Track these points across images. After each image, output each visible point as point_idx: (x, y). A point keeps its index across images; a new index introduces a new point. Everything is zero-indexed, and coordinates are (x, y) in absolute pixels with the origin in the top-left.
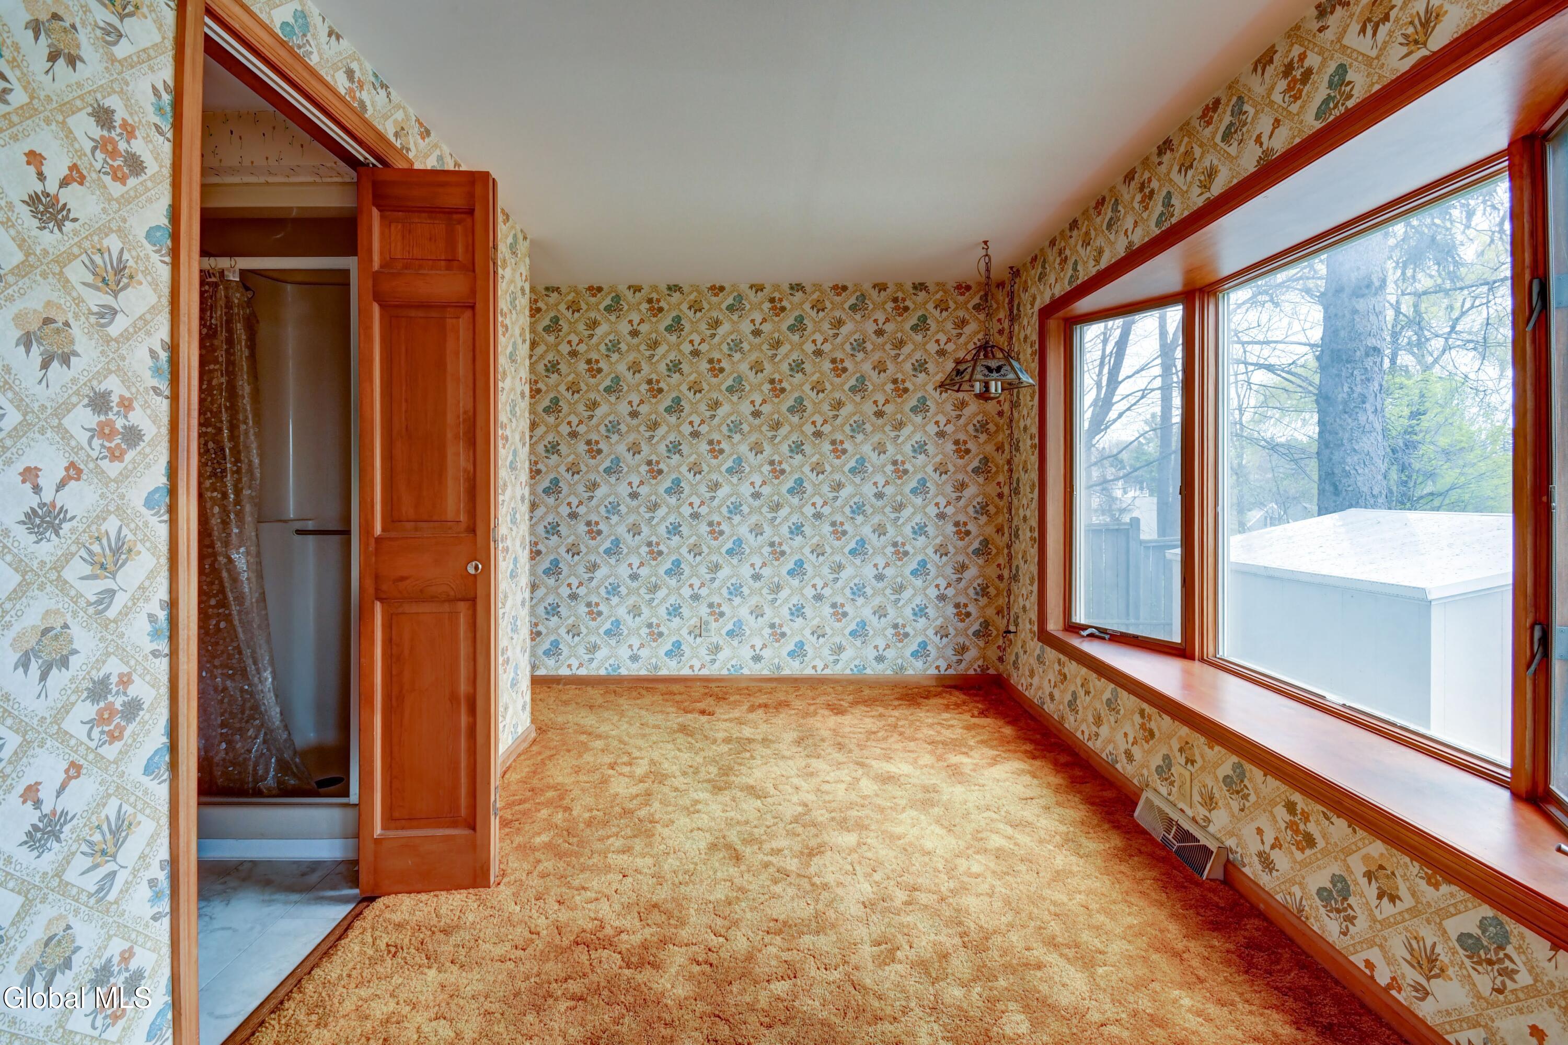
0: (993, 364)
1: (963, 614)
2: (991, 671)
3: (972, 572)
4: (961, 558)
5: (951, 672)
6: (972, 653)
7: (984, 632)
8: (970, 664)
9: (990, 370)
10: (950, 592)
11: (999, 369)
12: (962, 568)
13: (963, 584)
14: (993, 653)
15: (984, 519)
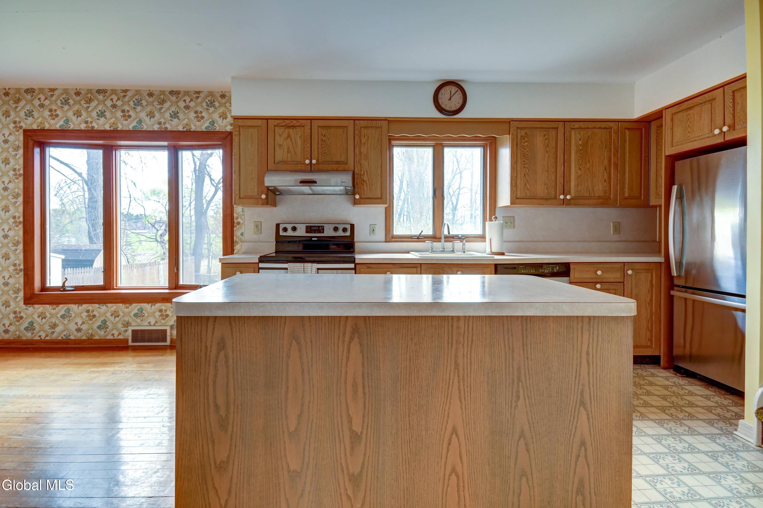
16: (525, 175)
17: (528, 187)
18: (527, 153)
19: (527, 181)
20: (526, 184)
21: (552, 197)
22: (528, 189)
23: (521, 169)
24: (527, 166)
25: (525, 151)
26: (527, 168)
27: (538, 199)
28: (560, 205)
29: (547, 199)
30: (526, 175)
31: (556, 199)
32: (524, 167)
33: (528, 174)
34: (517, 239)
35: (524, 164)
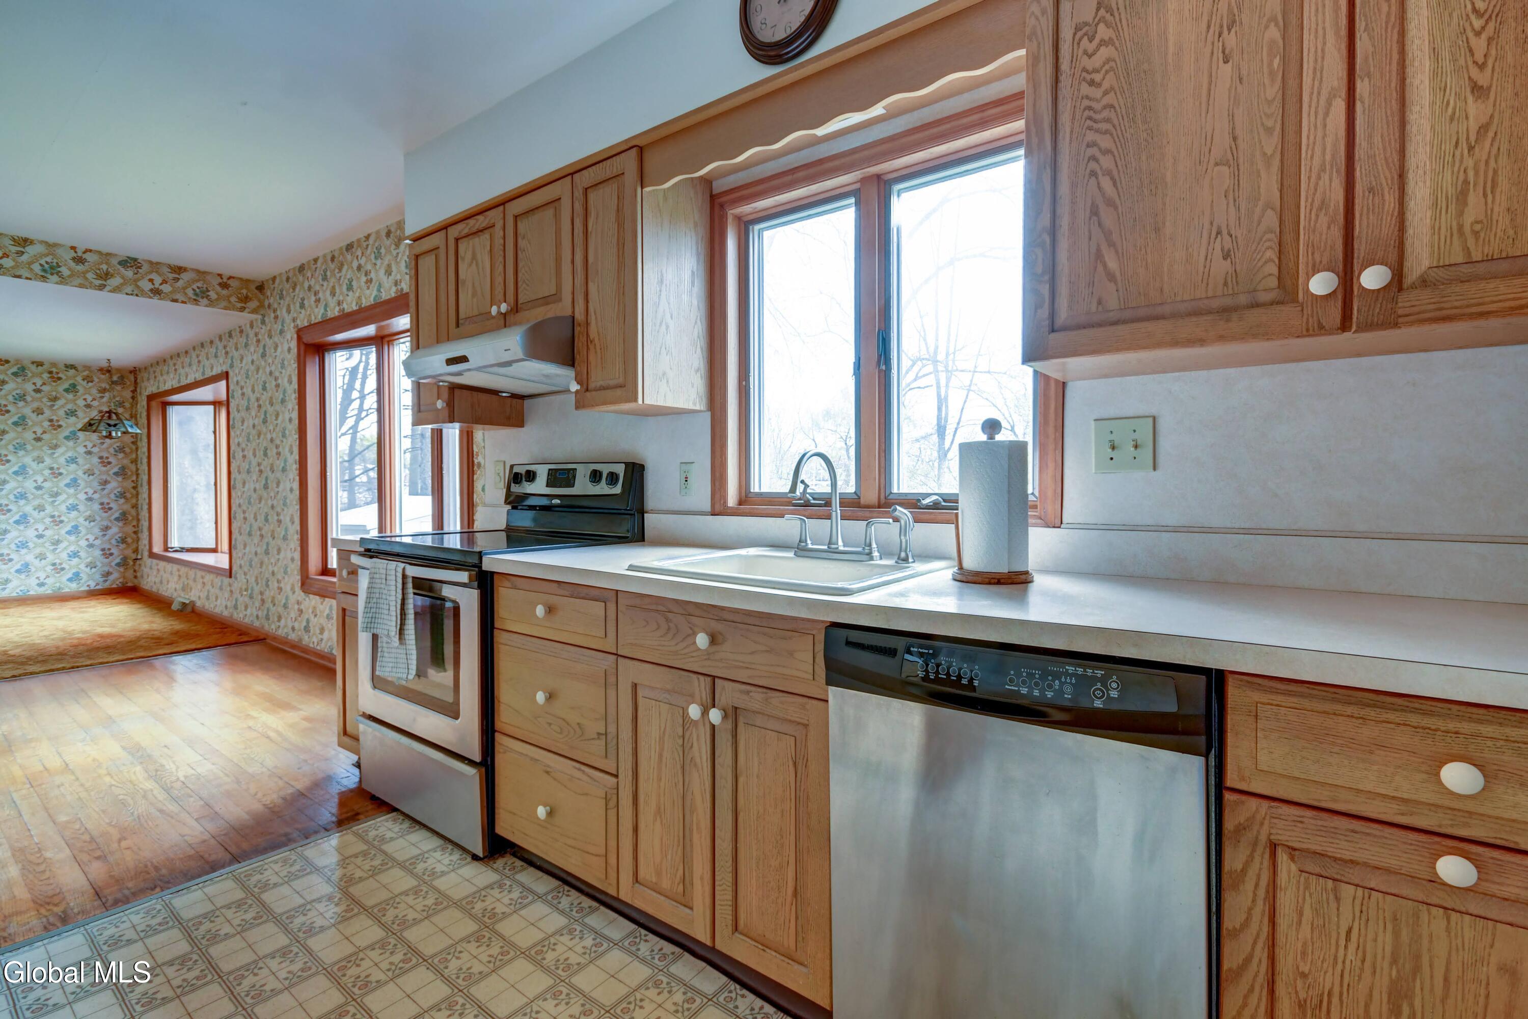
0: (112, 423)
1: (107, 554)
2: (130, 584)
3: (114, 530)
4: (105, 523)
5: (97, 587)
6: (115, 575)
7: (124, 563)
8: (114, 581)
9: (109, 425)
10: (98, 542)
11: (115, 425)
12: (107, 528)
13: (107, 537)
14: (130, 574)
15: (122, 501)
16: (1095, 212)
17: (1112, 264)
18: (1106, 100)
19: (1108, 235)
20: (1099, 255)
21: (1264, 297)
22: (1111, 277)
23: (1073, 186)
24: (1106, 162)
25: (1096, 93)
26: (1108, 173)
27: (1174, 316)
28: (1322, 329)
29: (1226, 312)
30: (1103, 208)
31: (1295, 300)
32: (1093, 174)
33: (1110, 203)
34: (1171, 519)
35: (1093, 158)
